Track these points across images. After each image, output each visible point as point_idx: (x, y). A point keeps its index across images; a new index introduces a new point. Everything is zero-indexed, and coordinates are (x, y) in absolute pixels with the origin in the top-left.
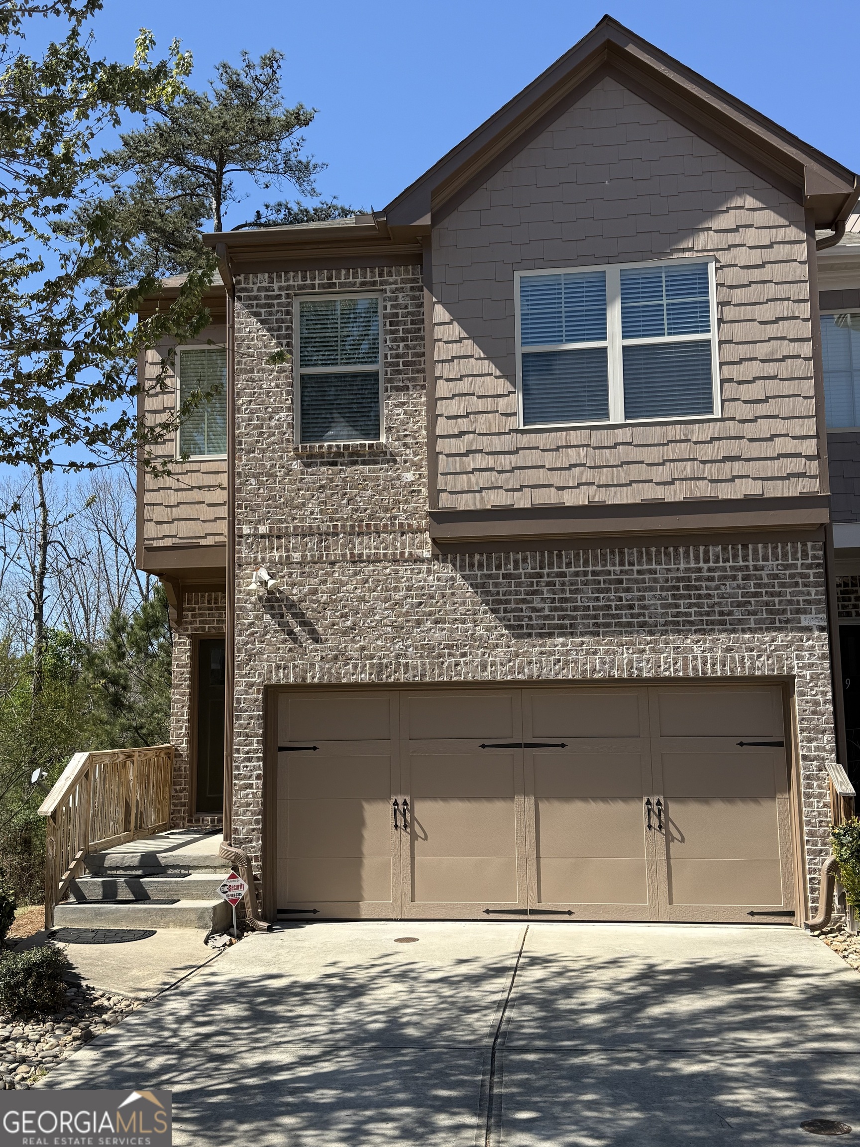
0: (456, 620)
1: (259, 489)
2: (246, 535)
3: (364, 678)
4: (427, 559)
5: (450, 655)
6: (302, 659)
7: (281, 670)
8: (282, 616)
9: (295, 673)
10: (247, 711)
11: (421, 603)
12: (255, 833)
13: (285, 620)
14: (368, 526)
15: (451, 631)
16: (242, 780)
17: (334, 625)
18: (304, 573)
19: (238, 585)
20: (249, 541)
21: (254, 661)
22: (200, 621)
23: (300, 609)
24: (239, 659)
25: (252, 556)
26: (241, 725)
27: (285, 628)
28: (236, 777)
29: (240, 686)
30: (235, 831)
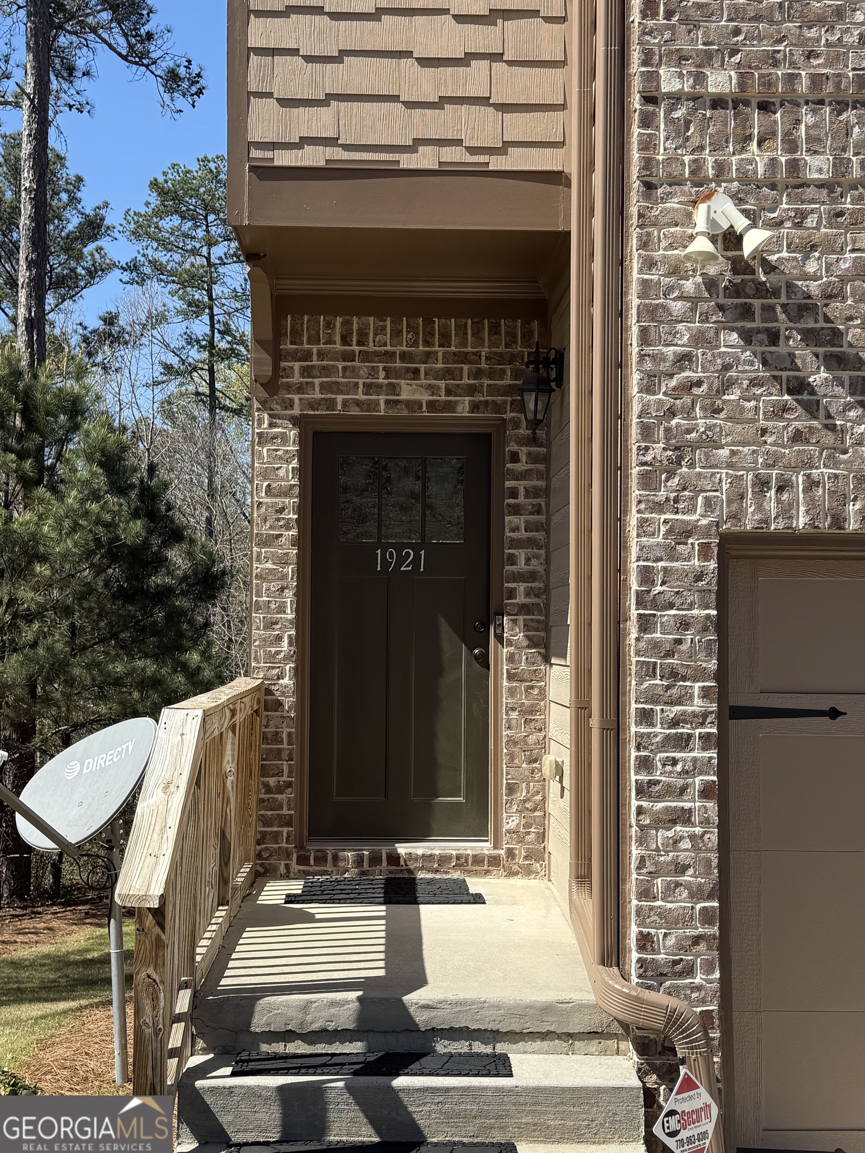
2: (670, 96)
6: (832, 462)
7: (772, 494)
8: (774, 338)
9: (811, 503)
10: (671, 606)
12: (702, 947)
13: (782, 349)
16: (659, 798)
18: (840, 214)
19: (644, 245)
20: (677, 114)
21: (692, 465)
22: (321, 384)
23: (827, 319)
24: (648, 458)
25: (686, 159)
26: (655, 645)
27: (784, 374)
28: (643, 791)
29: (653, 535)
30: (644, 942)
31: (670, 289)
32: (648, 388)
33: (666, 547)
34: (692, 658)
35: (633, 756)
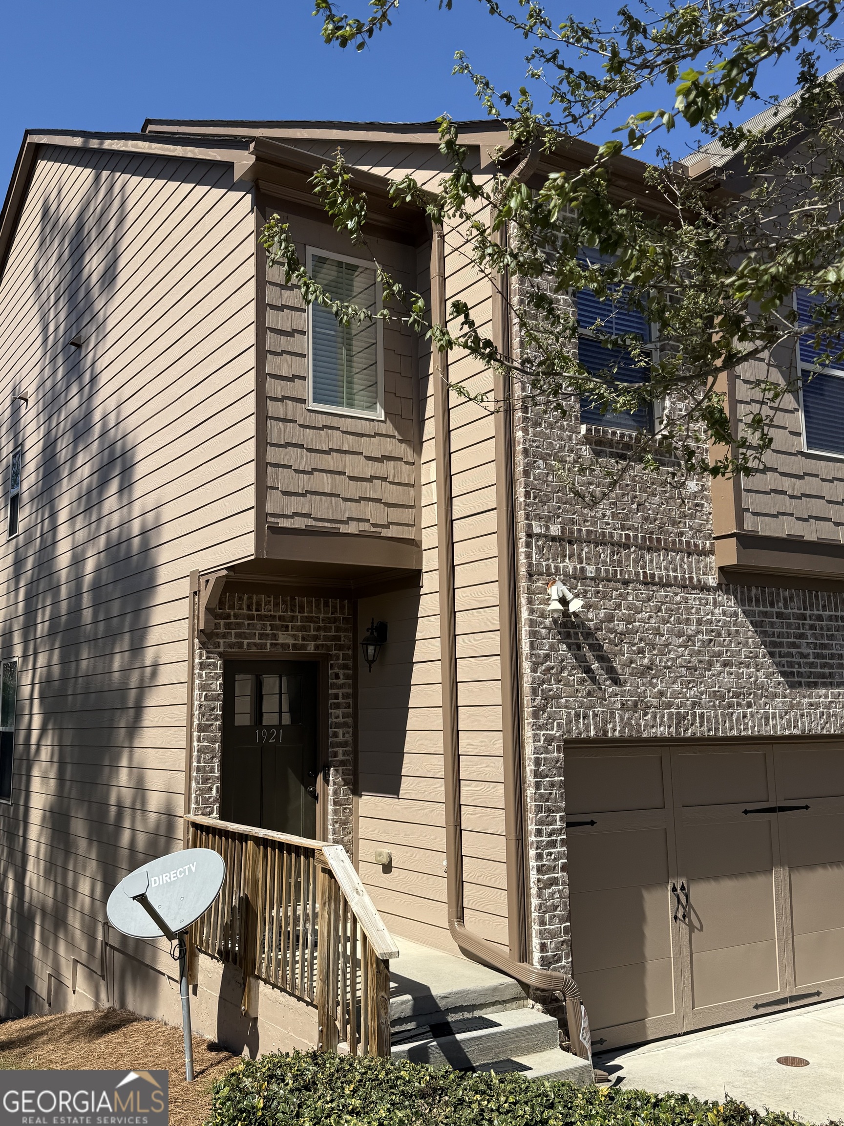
0: (741, 663)
1: (548, 474)
2: (537, 534)
3: (662, 731)
4: (713, 587)
5: (739, 704)
6: (601, 705)
7: (581, 720)
8: (579, 647)
9: (595, 724)
10: (547, 776)
11: (710, 641)
12: (565, 946)
13: (582, 653)
14: (658, 540)
15: (739, 676)
16: (545, 874)
17: (631, 662)
18: (598, 592)
19: (530, 602)
20: (540, 543)
21: (551, 708)
23: (597, 640)
24: (535, 704)
25: (544, 563)
26: (542, 795)
27: (583, 664)
28: (539, 870)
29: (539, 741)
30: (543, 947)
31: (540, 623)
32: (534, 670)
33: (544, 747)
34: (556, 802)
35: (532, 853)
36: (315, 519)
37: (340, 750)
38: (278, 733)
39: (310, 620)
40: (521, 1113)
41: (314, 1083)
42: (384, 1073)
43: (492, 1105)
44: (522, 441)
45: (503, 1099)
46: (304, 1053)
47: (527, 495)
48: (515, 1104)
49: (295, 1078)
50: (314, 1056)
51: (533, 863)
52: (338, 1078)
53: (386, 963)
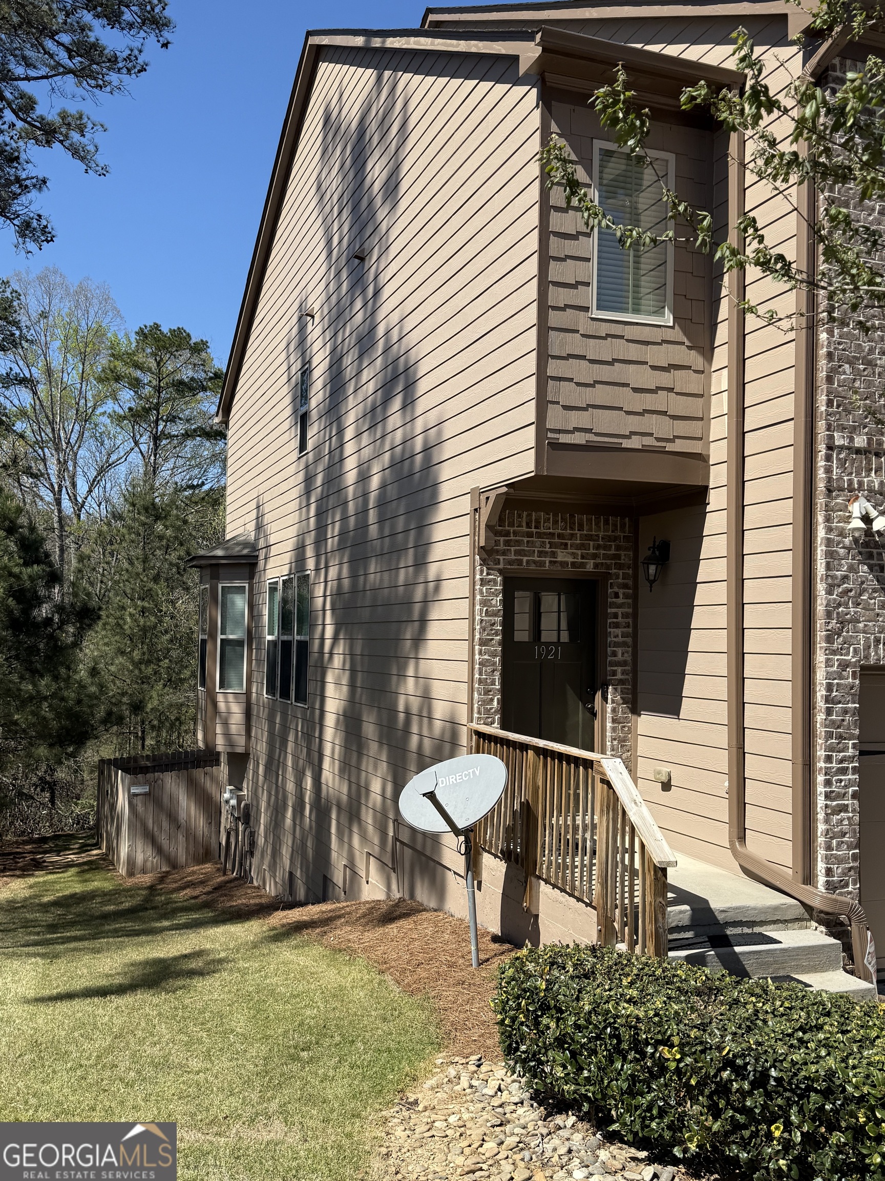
1: (854, 380)
2: (839, 447)
7: (881, 646)
10: (840, 702)
12: (852, 873)
16: (834, 800)
19: (828, 519)
20: (842, 456)
21: (848, 632)
22: (515, 551)
24: (829, 628)
25: (845, 478)
26: (833, 722)
28: (828, 796)
29: (832, 666)
30: (829, 872)
31: (839, 543)
32: (829, 592)
33: (837, 672)
34: (849, 729)
35: (820, 779)
36: (597, 434)
37: (619, 670)
38: (557, 650)
39: (589, 537)
40: (796, 1017)
41: (593, 973)
42: (660, 970)
43: (767, 1007)
44: (826, 343)
45: (778, 1003)
46: (583, 947)
47: (830, 403)
48: (790, 1009)
49: (575, 966)
50: (593, 949)
51: (821, 789)
52: (617, 970)
53: (664, 871)
